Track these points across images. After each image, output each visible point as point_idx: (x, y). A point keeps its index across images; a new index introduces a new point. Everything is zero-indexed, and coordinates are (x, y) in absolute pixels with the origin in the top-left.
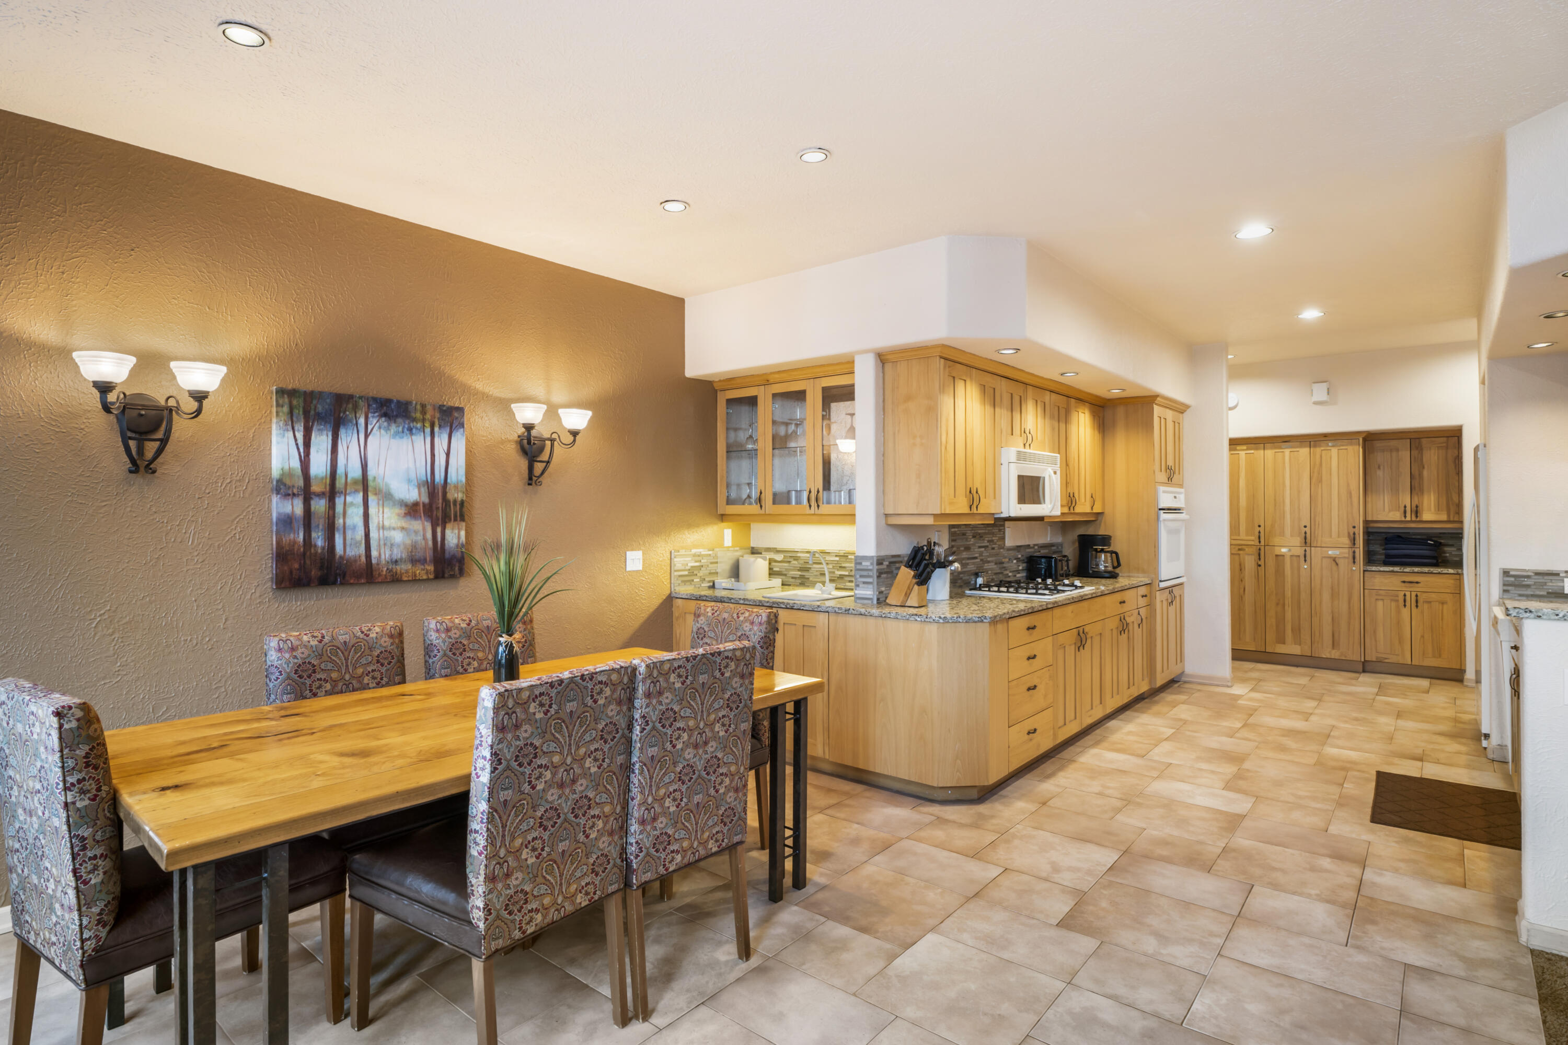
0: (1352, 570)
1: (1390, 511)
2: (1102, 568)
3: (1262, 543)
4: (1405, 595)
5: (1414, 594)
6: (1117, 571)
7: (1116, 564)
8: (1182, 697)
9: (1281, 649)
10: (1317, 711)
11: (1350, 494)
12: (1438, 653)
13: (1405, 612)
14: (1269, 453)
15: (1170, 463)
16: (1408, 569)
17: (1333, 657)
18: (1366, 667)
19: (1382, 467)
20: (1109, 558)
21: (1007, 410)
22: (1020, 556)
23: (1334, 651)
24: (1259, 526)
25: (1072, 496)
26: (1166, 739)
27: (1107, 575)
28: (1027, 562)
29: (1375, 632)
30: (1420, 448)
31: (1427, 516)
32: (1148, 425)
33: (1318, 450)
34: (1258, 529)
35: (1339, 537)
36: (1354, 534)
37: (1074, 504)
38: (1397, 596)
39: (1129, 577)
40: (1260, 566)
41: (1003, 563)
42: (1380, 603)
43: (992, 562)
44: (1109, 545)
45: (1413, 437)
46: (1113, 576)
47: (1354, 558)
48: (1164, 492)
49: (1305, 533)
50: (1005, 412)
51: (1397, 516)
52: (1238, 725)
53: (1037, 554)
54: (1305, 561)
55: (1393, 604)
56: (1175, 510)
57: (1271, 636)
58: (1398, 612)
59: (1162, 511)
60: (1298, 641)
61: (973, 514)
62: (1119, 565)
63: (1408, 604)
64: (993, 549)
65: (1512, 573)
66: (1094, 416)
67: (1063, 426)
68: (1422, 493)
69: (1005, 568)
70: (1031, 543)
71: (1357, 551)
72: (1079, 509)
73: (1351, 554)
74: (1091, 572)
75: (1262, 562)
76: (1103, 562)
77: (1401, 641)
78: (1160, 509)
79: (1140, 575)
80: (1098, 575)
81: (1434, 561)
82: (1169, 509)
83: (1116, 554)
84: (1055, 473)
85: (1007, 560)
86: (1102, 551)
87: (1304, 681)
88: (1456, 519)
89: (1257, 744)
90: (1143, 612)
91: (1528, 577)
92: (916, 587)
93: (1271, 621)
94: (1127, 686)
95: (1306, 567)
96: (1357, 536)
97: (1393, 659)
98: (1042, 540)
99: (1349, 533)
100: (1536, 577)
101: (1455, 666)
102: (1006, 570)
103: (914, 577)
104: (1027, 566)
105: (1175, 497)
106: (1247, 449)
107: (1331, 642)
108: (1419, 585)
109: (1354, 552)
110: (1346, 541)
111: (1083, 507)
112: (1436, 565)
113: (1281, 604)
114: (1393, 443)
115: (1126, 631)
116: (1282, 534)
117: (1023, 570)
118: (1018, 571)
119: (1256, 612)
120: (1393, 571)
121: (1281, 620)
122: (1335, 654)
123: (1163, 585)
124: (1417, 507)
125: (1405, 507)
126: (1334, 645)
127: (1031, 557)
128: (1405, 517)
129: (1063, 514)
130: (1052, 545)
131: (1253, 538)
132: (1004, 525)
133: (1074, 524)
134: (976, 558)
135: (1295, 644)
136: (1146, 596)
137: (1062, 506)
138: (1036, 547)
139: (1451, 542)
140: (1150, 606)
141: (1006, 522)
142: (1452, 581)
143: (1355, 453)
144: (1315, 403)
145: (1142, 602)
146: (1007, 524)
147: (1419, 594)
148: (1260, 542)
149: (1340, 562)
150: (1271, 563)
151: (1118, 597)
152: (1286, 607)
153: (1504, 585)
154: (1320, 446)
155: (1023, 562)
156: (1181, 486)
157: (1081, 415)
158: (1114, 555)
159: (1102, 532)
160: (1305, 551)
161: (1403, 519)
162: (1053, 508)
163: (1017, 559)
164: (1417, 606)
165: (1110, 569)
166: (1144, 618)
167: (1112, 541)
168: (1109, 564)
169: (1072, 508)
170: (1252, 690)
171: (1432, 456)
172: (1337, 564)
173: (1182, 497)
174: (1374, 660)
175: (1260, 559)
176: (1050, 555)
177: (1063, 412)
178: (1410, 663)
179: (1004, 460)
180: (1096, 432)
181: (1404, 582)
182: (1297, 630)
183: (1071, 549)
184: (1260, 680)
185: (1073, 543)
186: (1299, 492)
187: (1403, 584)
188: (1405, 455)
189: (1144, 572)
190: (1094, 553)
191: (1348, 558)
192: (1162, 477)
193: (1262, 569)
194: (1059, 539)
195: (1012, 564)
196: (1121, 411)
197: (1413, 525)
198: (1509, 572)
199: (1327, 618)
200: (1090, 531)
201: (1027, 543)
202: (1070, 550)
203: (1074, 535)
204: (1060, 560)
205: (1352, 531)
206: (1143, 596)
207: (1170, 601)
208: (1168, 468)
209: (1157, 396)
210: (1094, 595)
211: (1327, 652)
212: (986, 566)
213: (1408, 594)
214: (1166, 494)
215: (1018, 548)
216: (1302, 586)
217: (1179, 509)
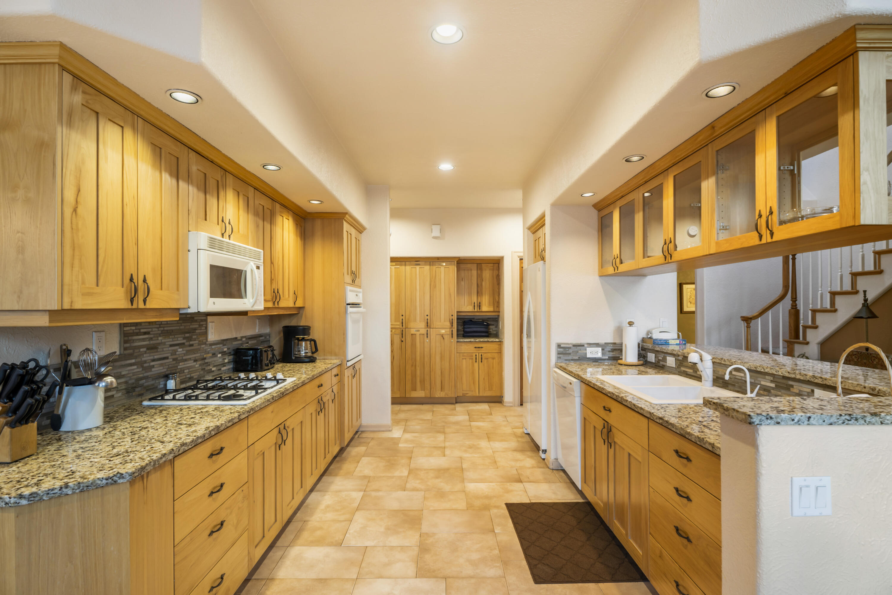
0: (451, 342)
1: (467, 306)
2: (303, 353)
3: (404, 327)
4: (476, 355)
5: (480, 354)
6: (315, 355)
7: (314, 350)
8: (362, 449)
9: (414, 394)
10: (447, 444)
11: (450, 295)
12: (490, 389)
13: (476, 365)
14: (408, 268)
15: (354, 269)
16: (478, 340)
17: (441, 396)
18: (457, 401)
19: (463, 280)
20: (309, 345)
21: (198, 189)
22: (225, 349)
23: (442, 393)
24: (402, 316)
25: (276, 292)
26: (358, 509)
27: (307, 360)
28: (234, 355)
29: (462, 379)
30: (481, 269)
31: (485, 308)
32: (338, 236)
33: (434, 267)
34: (401, 317)
35: (445, 321)
36: (452, 320)
37: (278, 300)
38: (472, 356)
39: (324, 359)
40: (402, 341)
41: (205, 359)
42: (464, 361)
43: (190, 359)
44: (309, 334)
45: (478, 262)
46: (312, 360)
47: (452, 334)
48: (351, 291)
49: (427, 320)
50: (195, 190)
51: (470, 308)
52: (405, 473)
53: (245, 346)
54: (427, 337)
55: (471, 361)
56: (356, 304)
57: (409, 386)
58: (473, 366)
59: (349, 306)
60: (423, 389)
61: (138, 309)
62: (317, 350)
63: (477, 360)
64: (192, 345)
65: (562, 346)
66: (297, 224)
67: (267, 226)
68: (482, 296)
69: (208, 364)
70: (239, 336)
71: (454, 330)
72: (282, 304)
73: (451, 332)
74: (294, 358)
75: (403, 339)
76: (304, 349)
77: (474, 383)
78: (348, 304)
79: (333, 357)
80: (299, 360)
81: (487, 334)
82: (353, 304)
83: (315, 341)
84: (258, 268)
85: (210, 355)
86: (303, 339)
87: (428, 416)
88: (497, 310)
89: (423, 493)
90: (335, 389)
91: (570, 348)
92: (7, 430)
93: (409, 377)
94: (324, 457)
95: (427, 341)
96: (454, 321)
97: (470, 394)
98: (249, 333)
99: (450, 319)
100: (574, 348)
101: (498, 394)
102: (209, 365)
103: (6, 413)
104: (234, 359)
105: (357, 295)
106: (395, 265)
107: (440, 387)
108: (483, 349)
109: (452, 331)
110: (448, 324)
111: (287, 302)
112: (487, 336)
113: (414, 365)
114: (469, 266)
115: (323, 410)
116: (415, 320)
117: (228, 362)
118: (224, 365)
119: (400, 371)
120: (470, 342)
121: (414, 376)
122: (442, 394)
123: (349, 364)
124: (480, 303)
125: (474, 303)
126: (442, 389)
127: (238, 349)
128: (474, 309)
129: (265, 308)
130: (260, 336)
131: (398, 323)
132: (206, 320)
133: (279, 317)
134: (167, 358)
135: (422, 390)
136: (338, 375)
137: (265, 301)
138: (244, 339)
139: (492, 323)
140: (341, 383)
141: (208, 317)
142: (497, 346)
143: (453, 268)
144: (435, 238)
145: (335, 380)
146: (210, 318)
147: (482, 354)
148: (402, 326)
149: (445, 337)
150: (409, 339)
151: (317, 382)
152: (417, 367)
153: (558, 354)
154: (435, 265)
155: (230, 354)
156: (360, 287)
157: (286, 221)
158: (313, 342)
159: (303, 323)
160: (427, 331)
161: (473, 310)
162: (255, 302)
163: (224, 353)
164: (482, 361)
165: (309, 354)
166: (336, 393)
167: (311, 331)
168: (309, 351)
169: (276, 303)
170: (405, 431)
171: (487, 274)
172: (444, 339)
173: (360, 295)
174: (461, 395)
175: (402, 337)
176: (256, 347)
177: (268, 212)
178: (478, 395)
179: (192, 247)
180: (299, 239)
181: (476, 347)
182: (423, 382)
183: (278, 338)
184: (407, 420)
185: (279, 333)
186: (424, 293)
187: (475, 349)
188: (475, 273)
189: (336, 355)
190: (296, 341)
191: (449, 334)
192: (348, 279)
193: (403, 343)
194: (267, 330)
195: (215, 359)
196: (318, 224)
197: (477, 314)
198: (560, 345)
199: (438, 372)
200: (293, 323)
201: (234, 336)
202: (276, 342)
203: (279, 327)
204: (265, 351)
205: (451, 317)
206: (335, 376)
207: (353, 375)
208: (353, 273)
209: (346, 213)
210: (295, 388)
211: (439, 394)
212: (181, 365)
213: (477, 354)
214: (351, 293)
215: (223, 342)
216: (425, 353)
217: (359, 304)
